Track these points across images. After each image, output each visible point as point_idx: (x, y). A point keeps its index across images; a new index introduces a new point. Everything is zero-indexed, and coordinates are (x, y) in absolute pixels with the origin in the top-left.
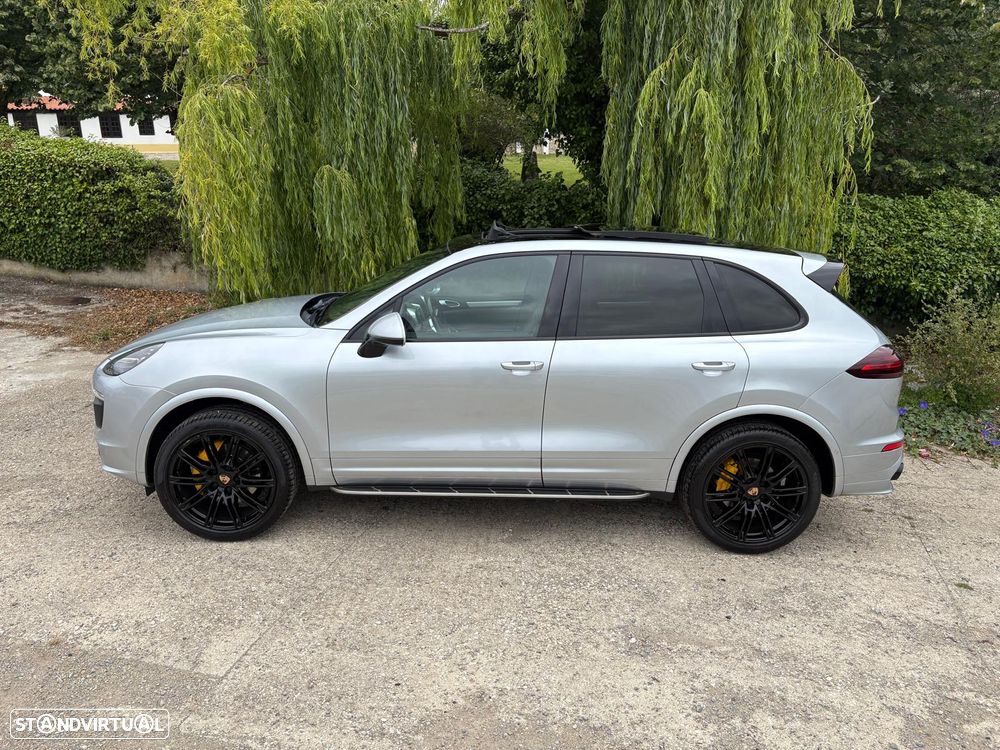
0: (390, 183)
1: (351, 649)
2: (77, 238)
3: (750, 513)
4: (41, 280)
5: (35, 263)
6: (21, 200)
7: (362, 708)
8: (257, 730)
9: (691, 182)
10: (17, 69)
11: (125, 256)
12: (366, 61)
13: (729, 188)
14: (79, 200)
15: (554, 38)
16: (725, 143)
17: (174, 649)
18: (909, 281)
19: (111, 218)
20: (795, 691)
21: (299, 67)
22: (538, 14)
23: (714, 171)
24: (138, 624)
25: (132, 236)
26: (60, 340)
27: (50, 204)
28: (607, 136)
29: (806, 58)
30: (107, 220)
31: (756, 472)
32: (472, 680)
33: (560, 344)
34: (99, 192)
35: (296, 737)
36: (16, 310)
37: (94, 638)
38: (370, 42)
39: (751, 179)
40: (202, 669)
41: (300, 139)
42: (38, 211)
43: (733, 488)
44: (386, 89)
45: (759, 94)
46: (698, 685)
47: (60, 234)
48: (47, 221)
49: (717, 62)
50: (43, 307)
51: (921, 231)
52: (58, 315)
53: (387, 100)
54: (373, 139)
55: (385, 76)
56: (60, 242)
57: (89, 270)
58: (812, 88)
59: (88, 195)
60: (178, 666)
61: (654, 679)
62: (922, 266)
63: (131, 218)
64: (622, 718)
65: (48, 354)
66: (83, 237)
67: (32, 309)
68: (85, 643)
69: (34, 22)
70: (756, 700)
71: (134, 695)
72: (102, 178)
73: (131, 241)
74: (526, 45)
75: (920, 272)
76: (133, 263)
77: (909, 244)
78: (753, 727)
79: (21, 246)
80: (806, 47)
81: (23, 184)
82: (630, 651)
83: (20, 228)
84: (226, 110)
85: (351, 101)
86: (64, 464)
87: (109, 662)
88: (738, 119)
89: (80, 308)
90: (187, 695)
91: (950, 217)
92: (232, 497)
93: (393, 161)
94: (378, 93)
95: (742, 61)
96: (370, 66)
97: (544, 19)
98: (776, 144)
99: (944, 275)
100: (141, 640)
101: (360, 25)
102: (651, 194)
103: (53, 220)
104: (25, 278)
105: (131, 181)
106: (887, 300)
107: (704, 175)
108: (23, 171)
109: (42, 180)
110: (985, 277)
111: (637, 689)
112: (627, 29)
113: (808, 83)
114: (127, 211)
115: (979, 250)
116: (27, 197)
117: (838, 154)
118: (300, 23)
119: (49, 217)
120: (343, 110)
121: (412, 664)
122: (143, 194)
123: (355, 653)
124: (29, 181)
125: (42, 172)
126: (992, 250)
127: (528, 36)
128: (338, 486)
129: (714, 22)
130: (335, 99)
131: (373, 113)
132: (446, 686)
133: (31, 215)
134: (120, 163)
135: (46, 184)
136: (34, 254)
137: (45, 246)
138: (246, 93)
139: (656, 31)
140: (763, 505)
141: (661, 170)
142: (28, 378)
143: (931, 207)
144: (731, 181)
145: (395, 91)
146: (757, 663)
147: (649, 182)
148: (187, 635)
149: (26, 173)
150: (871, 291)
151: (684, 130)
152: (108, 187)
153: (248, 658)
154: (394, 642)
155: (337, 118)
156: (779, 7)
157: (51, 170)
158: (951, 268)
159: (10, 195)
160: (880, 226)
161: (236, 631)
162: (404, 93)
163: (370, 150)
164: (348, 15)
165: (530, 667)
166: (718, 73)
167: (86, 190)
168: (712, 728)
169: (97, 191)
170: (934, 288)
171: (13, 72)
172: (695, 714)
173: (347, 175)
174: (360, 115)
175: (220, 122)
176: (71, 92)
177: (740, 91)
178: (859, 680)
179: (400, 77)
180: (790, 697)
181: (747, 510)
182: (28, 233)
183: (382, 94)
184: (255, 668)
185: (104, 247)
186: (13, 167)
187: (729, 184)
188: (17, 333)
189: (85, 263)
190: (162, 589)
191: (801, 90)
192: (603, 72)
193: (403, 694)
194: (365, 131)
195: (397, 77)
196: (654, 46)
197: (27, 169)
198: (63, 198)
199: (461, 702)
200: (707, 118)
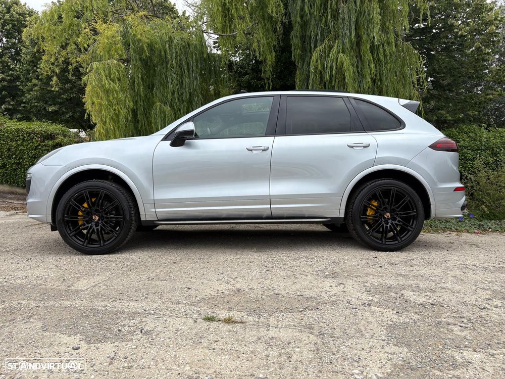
1: (162, 281)
3: (387, 227)
4: (12, 193)
5: (9, 185)
6: (6, 151)
7: (168, 296)
8: (102, 303)
10: (11, 103)
12: (179, 57)
14: (35, 150)
15: (268, 43)
16: (355, 79)
17: (57, 284)
22: (260, 31)
24: (38, 277)
26: (17, 211)
27: (20, 153)
29: (389, 43)
31: (388, 204)
32: (233, 286)
33: (277, 138)
35: (126, 304)
38: (180, 49)
40: (73, 288)
41: (146, 96)
42: (14, 156)
43: (376, 213)
44: (189, 71)
45: (368, 56)
46: (367, 285)
47: (24, 168)
48: (18, 161)
49: (347, 40)
50: (11, 201)
53: (189, 74)
54: (182, 94)
55: (188, 64)
58: (393, 57)
59: (40, 147)
60: (58, 288)
61: (341, 284)
64: (324, 294)
67: (5, 202)
72: (48, 139)
74: (255, 44)
80: (388, 38)
81: (8, 143)
82: (326, 277)
83: (4, 166)
84: (109, 70)
85: (171, 75)
87: (18, 288)
88: (360, 69)
91: (469, 137)
92: (99, 227)
93: (192, 104)
94: (184, 72)
95: (359, 43)
96: (180, 60)
97: (263, 34)
98: (379, 83)
99: (470, 162)
100: (38, 281)
105: (62, 139)
108: (8, 137)
109: (17, 141)
111: (331, 286)
112: (303, 38)
113: (391, 55)
116: (9, 149)
117: (410, 87)
118: (147, 41)
119: (19, 159)
120: (167, 81)
121: (198, 283)
123: (165, 281)
124: (10, 142)
125: (17, 137)
126: (493, 150)
127: (256, 41)
128: (159, 220)
129: (343, 23)
130: (164, 76)
131: (182, 82)
132: (218, 288)
133: (10, 159)
135: (19, 142)
136: (10, 179)
137: (16, 175)
139: (316, 35)
140: (394, 222)
143: (459, 133)
146: (400, 278)
148: (66, 279)
149: (10, 137)
151: (334, 72)
152: (50, 143)
153: (101, 284)
154: (188, 278)
155: (165, 85)
156: (373, 13)
157: (22, 135)
158: (474, 159)
161: (95, 277)
162: (197, 72)
163: (180, 99)
164: (170, 37)
165: (268, 281)
166: (348, 46)
167: (39, 145)
169: (45, 145)
171: (9, 104)
172: (367, 292)
173: (169, 107)
174: (175, 81)
175: (106, 76)
176: (36, 104)
177: (359, 56)
179: (195, 64)
180: (421, 286)
181: (385, 225)
182: (8, 168)
183: (186, 71)
184: (104, 287)
186: (3, 135)
190: (55, 268)
191: (388, 58)
192: (293, 58)
193: (192, 292)
194: (178, 89)
195: (193, 64)
196: (316, 41)
197: (10, 136)
198: (27, 149)
199: (227, 293)
200: (345, 64)
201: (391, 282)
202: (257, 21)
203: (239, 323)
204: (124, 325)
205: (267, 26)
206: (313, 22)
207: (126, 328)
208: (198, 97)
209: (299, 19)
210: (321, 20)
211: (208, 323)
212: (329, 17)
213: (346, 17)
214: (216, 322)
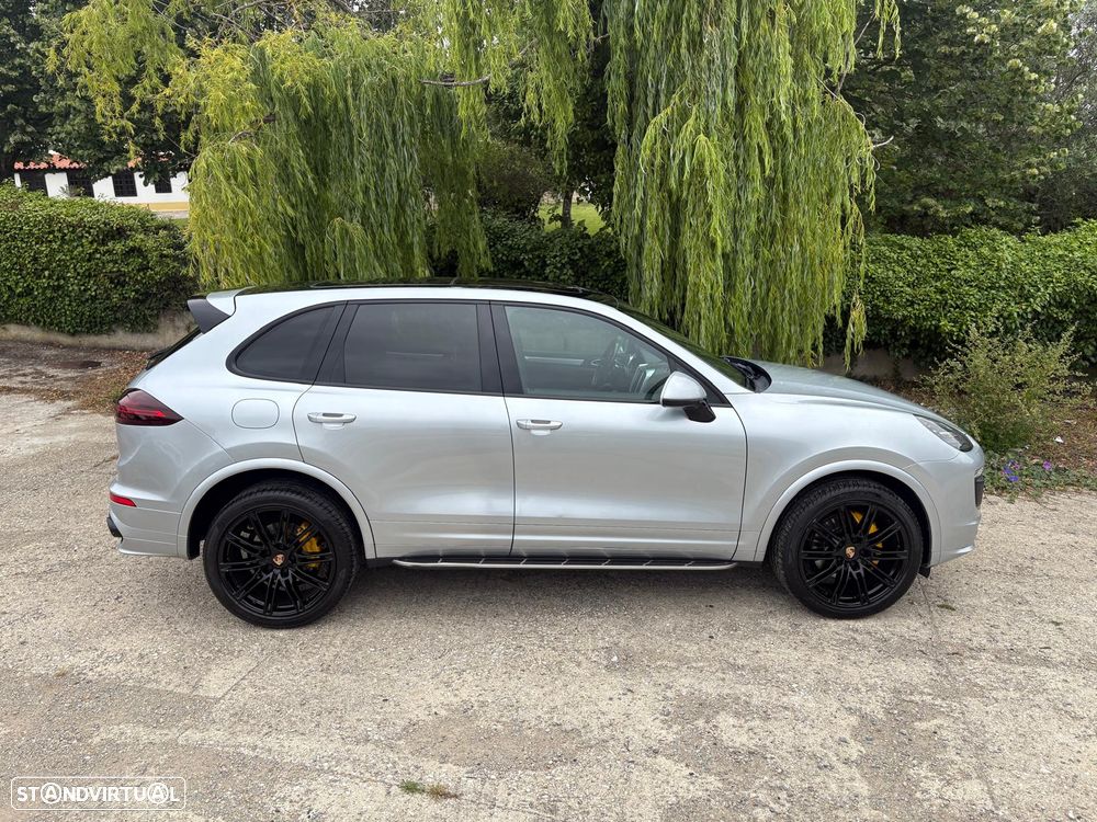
0: (402, 236)
1: (343, 673)
2: (87, 300)
4: (50, 344)
5: (43, 327)
6: (29, 262)
7: (351, 719)
8: (250, 740)
9: (697, 226)
10: (28, 130)
11: (137, 317)
12: (374, 114)
13: (736, 232)
14: (89, 260)
15: (559, 89)
16: (729, 186)
17: (176, 677)
18: (939, 321)
19: (123, 279)
20: (759, 695)
21: (308, 122)
22: (542, 65)
23: (719, 214)
24: (141, 656)
25: (144, 297)
26: (69, 404)
27: (59, 266)
28: (616, 183)
29: (806, 101)
30: (118, 281)
32: (456, 695)
34: (109, 252)
35: (286, 744)
36: (24, 375)
37: (99, 669)
38: (377, 96)
39: (759, 221)
40: (201, 692)
42: (47, 273)
44: (394, 140)
45: (760, 138)
46: (669, 694)
47: (69, 296)
48: (56, 283)
49: (715, 108)
50: (52, 371)
51: (949, 271)
52: (67, 379)
53: (396, 151)
54: (384, 191)
55: (394, 127)
56: (69, 305)
57: (100, 333)
58: (815, 131)
59: (98, 256)
60: (179, 690)
61: (629, 690)
62: (952, 306)
63: (143, 278)
64: (594, 724)
65: (56, 418)
66: (94, 298)
67: (41, 373)
68: (91, 673)
69: (42, 82)
70: (720, 705)
71: (135, 715)
72: (113, 238)
73: (143, 302)
74: (531, 96)
75: (949, 311)
76: (145, 324)
77: (938, 284)
78: (714, 726)
79: (29, 310)
80: (806, 91)
81: (31, 246)
82: (610, 667)
83: (28, 292)
84: (234, 166)
85: (360, 153)
86: (72, 520)
87: (114, 688)
88: (740, 162)
89: (90, 372)
90: (186, 713)
91: (979, 255)
93: (404, 211)
94: (388, 147)
95: (741, 107)
96: (378, 120)
97: (548, 70)
98: (781, 186)
99: (973, 314)
100: (144, 670)
101: (367, 80)
102: (659, 239)
103: (62, 282)
104: (33, 343)
105: (142, 241)
106: (922, 342)
107: (709, 220)
108: (30, 232)
109: (50, 241)
110: (1015, 315)
111: (611, 699)
112: (631, 80)
113: (809, 126)
114: (139, 271)
115: (1010, 287)
116: (35, 259)
117: (843, 195)
118: (307, 79)
119: (58, 279)
120: (352, 163)
121: (401, 683)
122: (155, 254)
123: (348, 675)
124: (37, 243)
125: (50, 233)
126: (1022, 288)
127: (532, 86)
129: (709, 69)
130: (345, 153)
131: (383, 164)
132: (431, 701)
133: (39, 277)
134: (131, 222)
135: (55, 246)
136: (43, 317)
137: (54, 309)
138: (254, 150)
139: (658, 81)
141: (668, 215)
142: (36, 441)
143: (960, 245)
144: (737, 224)
145: (404, 142)
146: (730, 675)
147: (656, 228)
148: (188, 665)
149: (34, 234)
150: (903, 334)
151: (686, 174)
152: (119, 247)
153: (246, 682)
154: (386, 666)
155: (348, 173)
156: (778, 53)
157: (59, 231)
158: (980, 306)
159: (18, 258)
160: (909, 266)
161: (235, 660)
162: (412, 144)
163: (381, 202)
164: (355, 70)
166: (717, 119)
167: (96, 250)
168: (676, 728)
169: (108, 251)
170: (964, 327)
171: (24, 132)
172: (662, 717)
173: (359, 227)
174: (370, 168)
175: (228, 178)
176: (80, 152)
177: (740, 135)
178: (823, 685)
179: (408, 128)
180: (754, 701)
182: (36, 297)
183: (391, 145)
184: (251, 690)
185: (115, 309)
186: (21, 229)
187: (735, 227)
188: (24, 398)
189: (96, 326)
190: (165, 626)
191: (803, 133)
192: (609, 122)
193: (389, 707)
194: (376, 183)
195: (404, 130)
196: (657, 95)
197: (35, 231)
198: (72, 259)
199: (443, 713)
200: (707, 164)
201: (710, 689)
202: (535, 40)
203: (451, 797)
204: (284, 799)
205: (557, 49)
206: (652, 52)
207: (287, 804)
208: (416, 197)
209: (622, 41)
210: (668, 48)
211: (407, 796)
212: (684, 44)
213: (717, 55)
214: (417, 795)
